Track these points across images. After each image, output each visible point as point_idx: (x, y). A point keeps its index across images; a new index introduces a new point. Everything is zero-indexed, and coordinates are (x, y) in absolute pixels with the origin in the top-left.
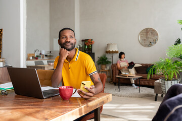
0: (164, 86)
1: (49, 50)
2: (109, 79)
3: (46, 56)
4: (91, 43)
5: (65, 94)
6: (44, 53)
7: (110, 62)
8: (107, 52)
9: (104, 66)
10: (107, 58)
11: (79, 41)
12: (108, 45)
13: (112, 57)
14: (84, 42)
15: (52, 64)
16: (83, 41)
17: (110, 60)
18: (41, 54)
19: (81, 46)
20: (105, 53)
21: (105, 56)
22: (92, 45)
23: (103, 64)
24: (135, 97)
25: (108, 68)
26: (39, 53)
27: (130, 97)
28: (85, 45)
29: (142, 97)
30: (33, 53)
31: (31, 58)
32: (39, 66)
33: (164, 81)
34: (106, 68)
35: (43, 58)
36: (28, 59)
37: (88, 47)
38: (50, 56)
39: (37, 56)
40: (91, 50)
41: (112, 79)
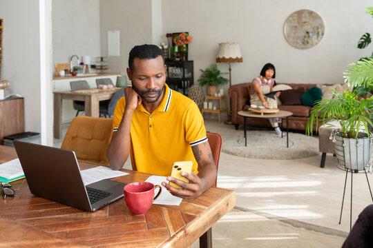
0: (340, 148)
1: (99, 55)
2: (224, 114)
3: (93, 67)
4: (187, 40)
5: (138, 205)
6: (88, 61)
7: (225, 80)
8: (219, 60)
9: (213, 89)
10: (218, 73)
11: (162, 37)
12: (220, 44)
13: (230, 70)
14: (170, 39)
15: (105, 87)
16: (168, 35)
17: (226, 77)
18: (82, 64)
19: (166, 47)
20: (214, 62)
21: (214, 68)
22: (187, 45)
23: (211, 85)
24: (280, 159)
25: (222, 92)
26: (79, 62)
27: (268, 158)
28: (174, 44)
29: (293, 158)
30: (66, 61)
31: (62, 73)
32: (79, 92)
33: (341, 138)
34: (218, 92)
35: (87, 71)
36: (56, 76)
37: (179, 48)
38: (102, 68)
39: (75, 69)
40: (186, 54)
41: (230, 116)
